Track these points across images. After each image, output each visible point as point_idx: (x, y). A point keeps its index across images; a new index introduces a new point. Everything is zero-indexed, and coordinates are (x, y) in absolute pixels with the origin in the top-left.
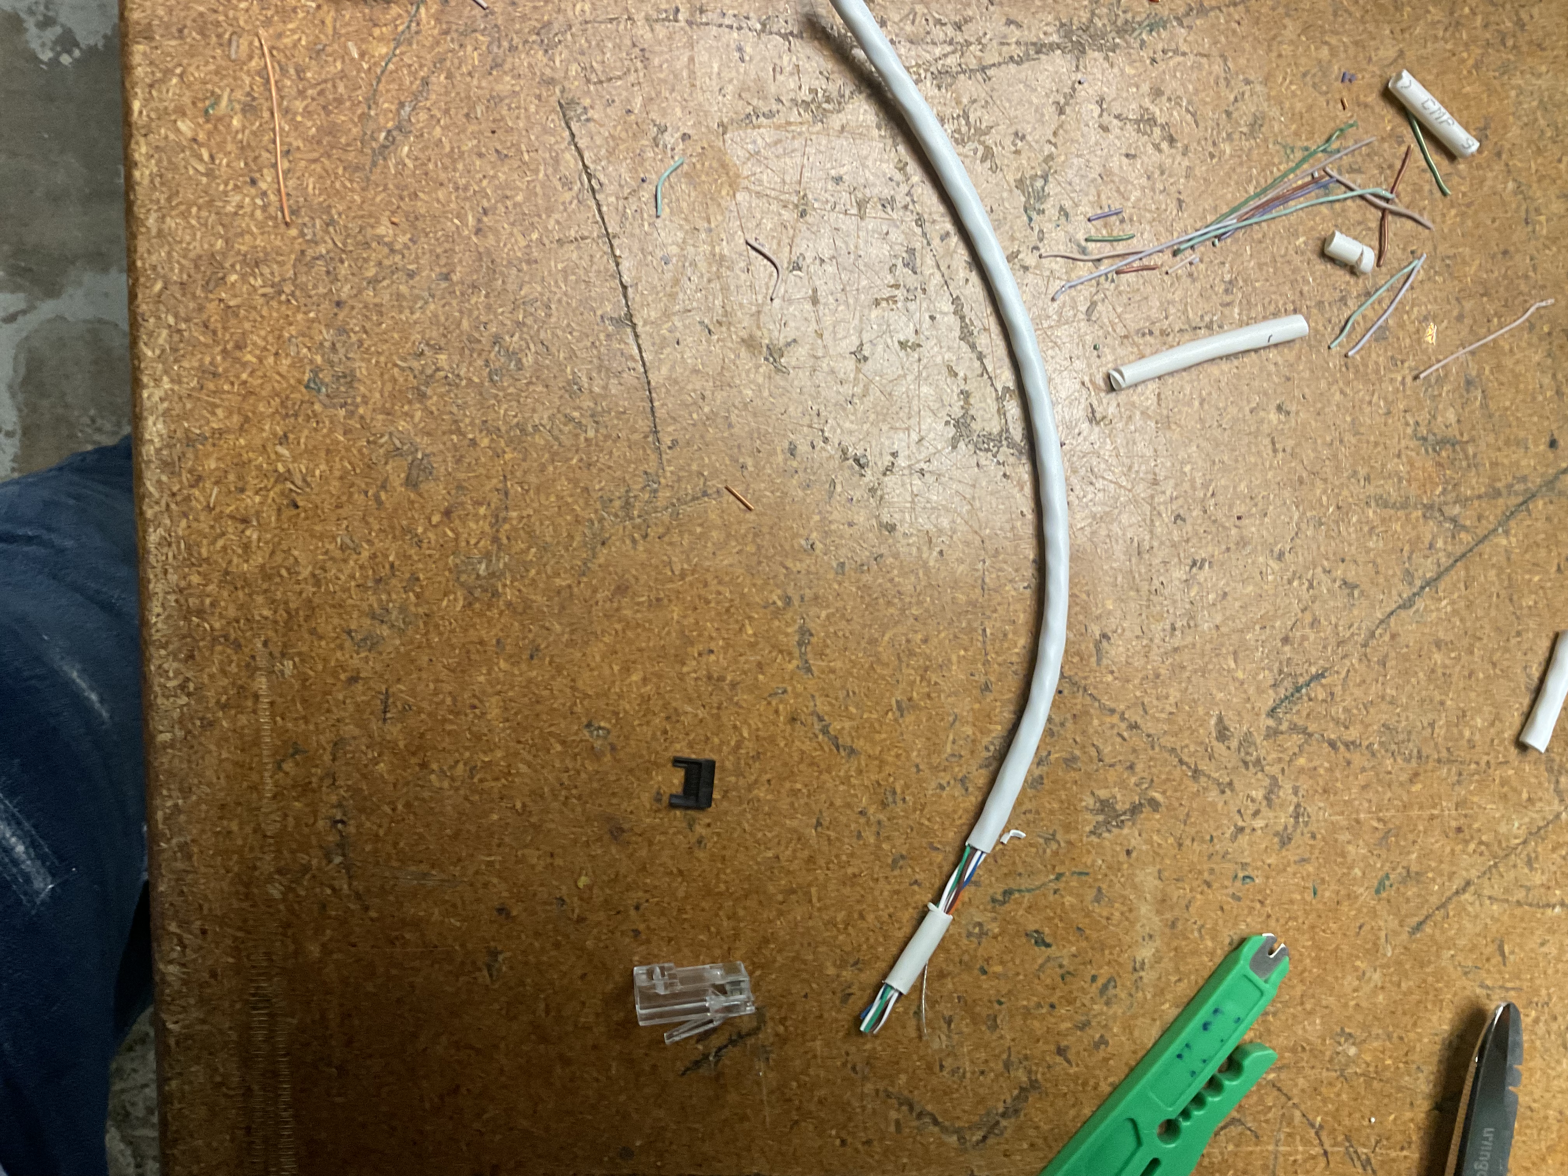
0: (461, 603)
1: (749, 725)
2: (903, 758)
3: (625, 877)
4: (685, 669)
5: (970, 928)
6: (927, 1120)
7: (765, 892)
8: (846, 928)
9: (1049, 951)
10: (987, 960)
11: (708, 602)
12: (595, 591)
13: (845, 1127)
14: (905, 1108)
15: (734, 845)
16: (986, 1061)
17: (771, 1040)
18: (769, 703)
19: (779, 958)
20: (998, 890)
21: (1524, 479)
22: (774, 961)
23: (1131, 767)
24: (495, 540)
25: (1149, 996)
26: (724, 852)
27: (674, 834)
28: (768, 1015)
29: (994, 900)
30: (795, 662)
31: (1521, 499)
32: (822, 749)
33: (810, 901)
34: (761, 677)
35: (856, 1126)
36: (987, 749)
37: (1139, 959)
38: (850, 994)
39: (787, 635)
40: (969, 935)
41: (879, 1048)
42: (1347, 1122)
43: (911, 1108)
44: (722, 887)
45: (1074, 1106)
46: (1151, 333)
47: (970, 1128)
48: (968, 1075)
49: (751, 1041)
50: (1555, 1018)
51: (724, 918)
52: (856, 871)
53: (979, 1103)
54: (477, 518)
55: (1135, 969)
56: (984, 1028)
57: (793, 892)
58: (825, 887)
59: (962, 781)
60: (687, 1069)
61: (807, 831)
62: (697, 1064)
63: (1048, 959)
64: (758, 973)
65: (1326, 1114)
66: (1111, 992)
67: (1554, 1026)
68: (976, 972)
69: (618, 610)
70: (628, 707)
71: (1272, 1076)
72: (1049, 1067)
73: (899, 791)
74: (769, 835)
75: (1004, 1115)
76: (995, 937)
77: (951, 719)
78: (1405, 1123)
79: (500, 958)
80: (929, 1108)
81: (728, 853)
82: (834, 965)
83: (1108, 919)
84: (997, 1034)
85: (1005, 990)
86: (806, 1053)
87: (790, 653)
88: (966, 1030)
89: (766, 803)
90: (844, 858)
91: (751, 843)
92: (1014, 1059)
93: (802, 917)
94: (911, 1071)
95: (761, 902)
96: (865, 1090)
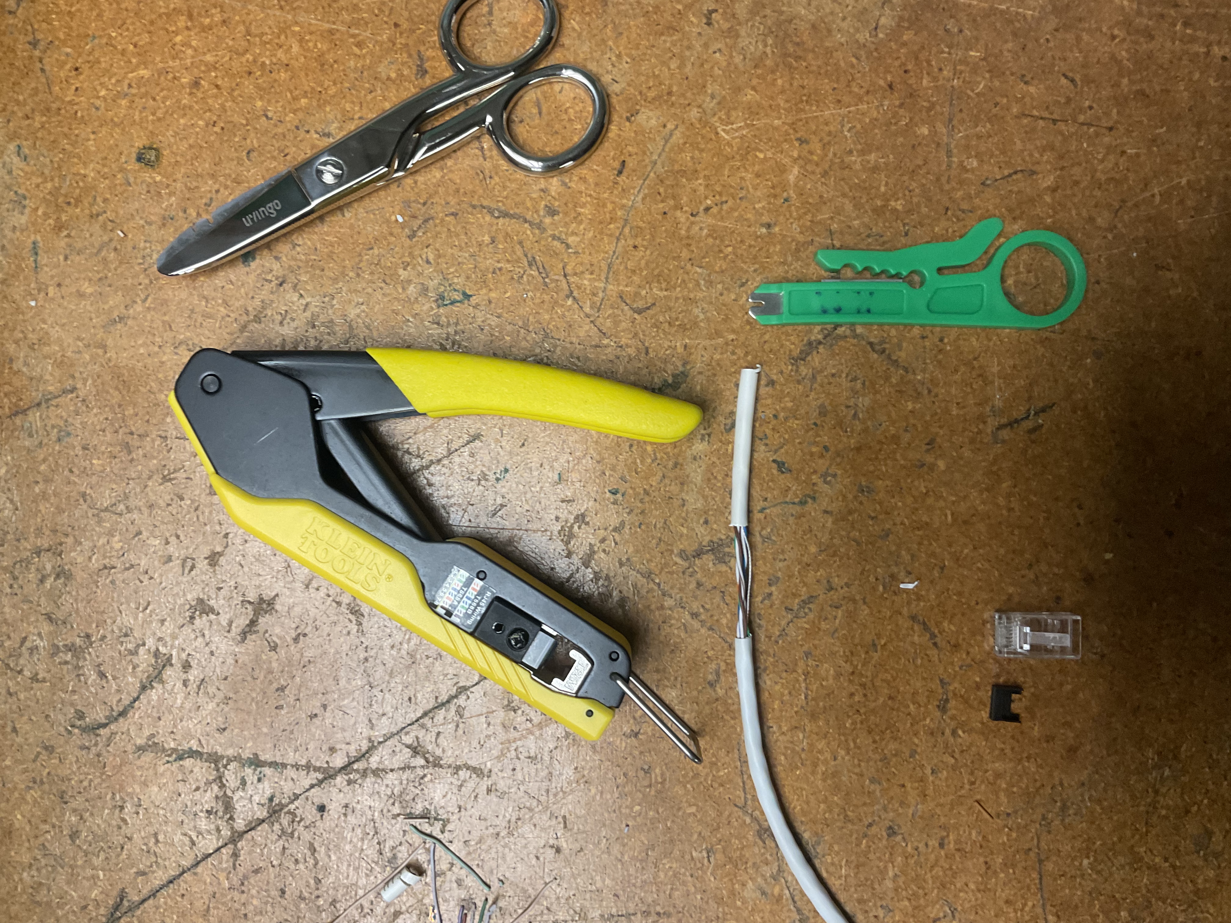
0: (1183, 749)
1: (988, 645)
2: (875, 610)
3: (1085, 547)
5: (833, 481)
6: (877, 348)
7: (986, 524)
8: (928, 492)
9: (775, 457)
10: (822, 456)
11: (1013, 737)
12: (1091, 751)
13: (940, 351)
15: (1006, 560)
16: (830, 383)
17: (989, 420)
18: (973, 660)
19: (979, 477)
20: (810, 506)
21: (350, 782)
22: (983, 475)
23: (699, 585)
24: (1156, 792)
28: (990, 437)
29: (814, 499)
30: (951, 688)
31: (355, 766)
32: (936, 624)
33: (952, 514)
34: (978, 679)
35: (931, 350)
36: (810, 609)
37: (706, 443)
38: (928, 444)
39: (956, 708)
41: (909, 403)
42: (546, 297)
43: (889, 357)
44: (1016, 532)
45: (766, 342)
46: (658, 914)
47: (846, 337)
48: (844, 375)
49: (1004, 421)
51: (1016, 509)
52: (917, 532)
53: (837, 354)
54: (1168, 808)
55: (709, 435)
56: (829, 408)
57: (964, 522)
58: (941, 523)
59: (831, 589)
60: (1051, 407)
61: (951, 564)
62: (1043, 410)
63: (776, 451)
64: (994, 469)
65: (562, 306)
66: (729, 422)
68: (832, 449)
69: (1077, 736)
71: (605, 341)
72: (782, 372)
73: (881, 588)
74: (979, 565)
75: (820, 343)
76: (815, 472)
77: (836, 635)
78: (496, 289)
79: (1173, 502)
80: (876, 356)
81: (1011, 556)
82: (938, 466)
84: (819, 402)
85: (811, 433)
86: (964, 407)
87: (955, 695)
88: (843, 408)
89: (980, 588)
90: (926, 542)
91: (994, 560)
92: (808, 383)
93: (959, 503)
94: (887, 384)
95: (989, 517)
96: (922, 374)
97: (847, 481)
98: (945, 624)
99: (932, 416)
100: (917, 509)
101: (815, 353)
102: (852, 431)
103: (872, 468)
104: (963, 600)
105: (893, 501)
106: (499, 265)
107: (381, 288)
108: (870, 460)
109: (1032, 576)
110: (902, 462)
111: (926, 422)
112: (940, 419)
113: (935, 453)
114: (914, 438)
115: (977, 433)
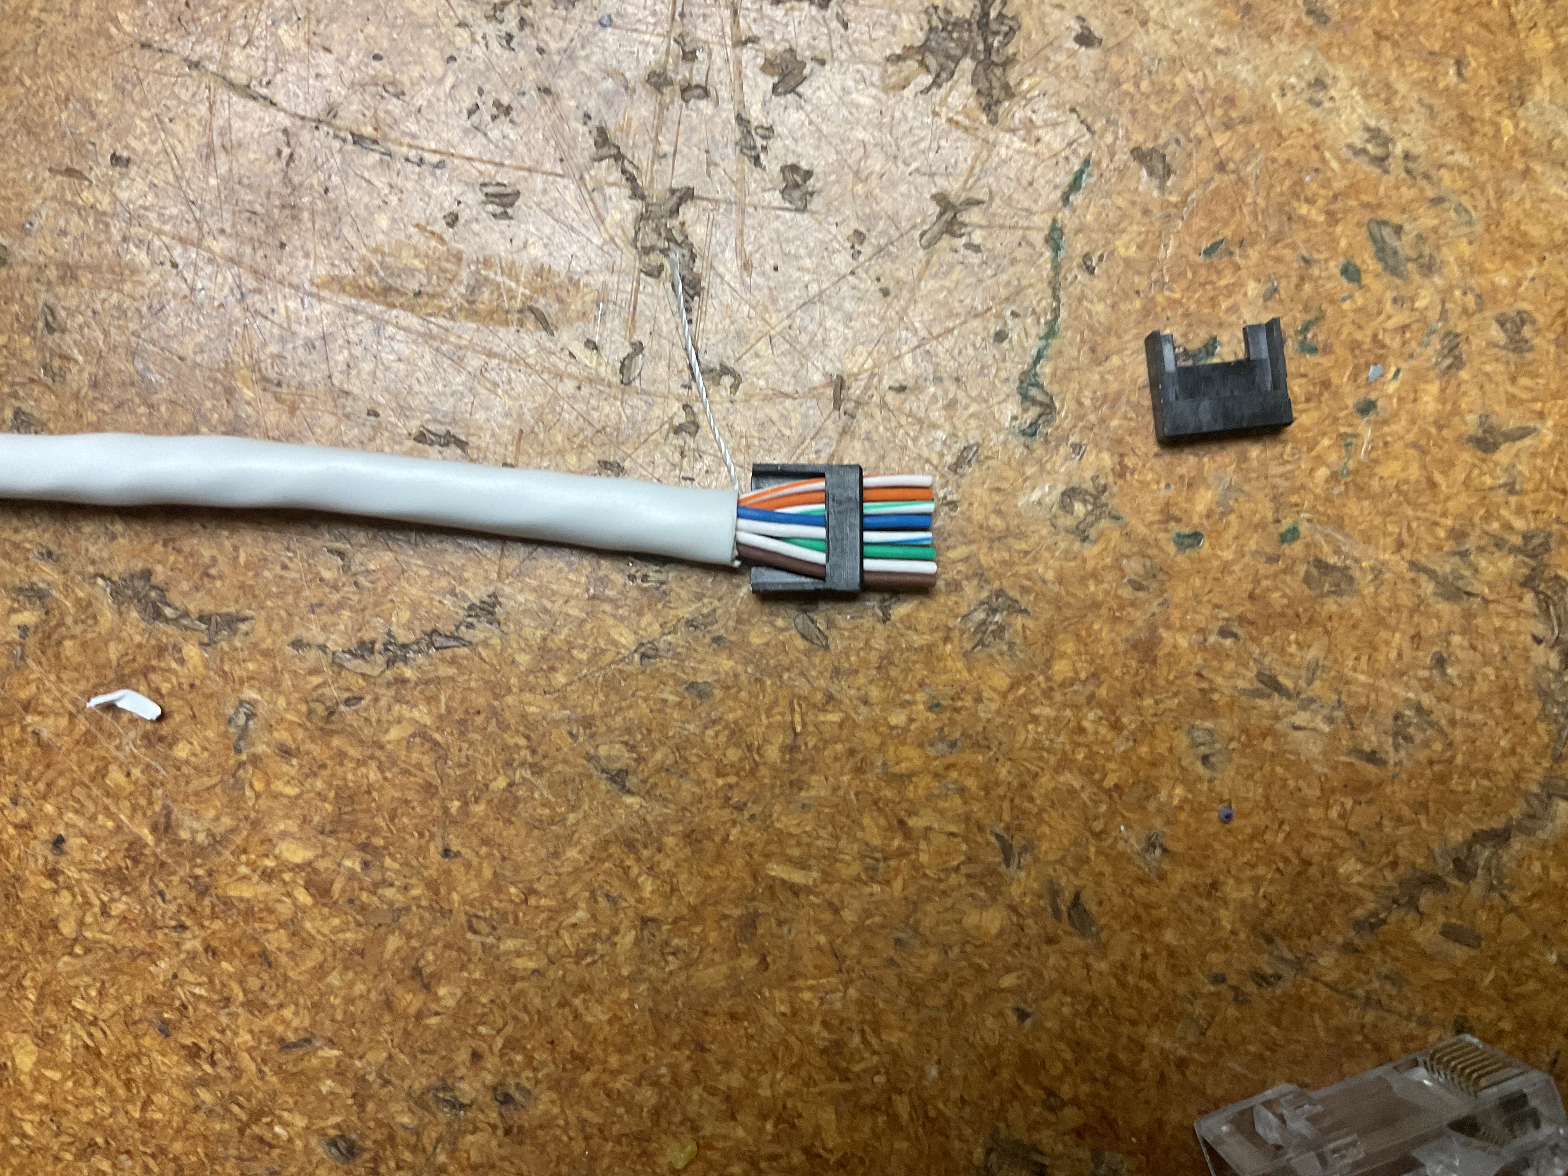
1: (284, 835)
4: (68, 929)
5: (1067, 521)
6: (1484, 854)
7: (715, 995)
8: (907, 833)
10: (1168, 516)
14: (1426, 899)
15: (560, 1016)
16: (1417, 638)
18: (255, 760)
19: (893, 1037)
22: (895, 1054)
25: (1461, 158)
26: (563, 1050)
27: (452, 1152)
28: (1021, 1134)
29: (1029, 432)
30: (192, 652)
33: (795, 890)
34: (181, 751)
37: (1358, 139)
38: (1076, 901)
39: (114, 635)
40: (1082, 534)
41: (1247, 892)
43: (1435, 882)
44: (647, 1095)
48: (1427, 700)
51: (725, 1128)
52: (780, 739)
53: (1507, 705)
55: (1380, 161)
56: (1331, 605)
57: (750, 923)
58: (782, 837)
61: (621, 816)
64: (902, 1106)
66: (1404, 246)
68: (1182, 561)
70: (86, 1115)
72: (1511, 489)
74: (581, 915)
76: (1122, 472)
80: (1457, 836)
81: (569, 1040)
82: (983, 906)
83: (1221, 167)
85: (1266, 509)
87: (161, 651)
88: (1313, 653)
89: (497, 885)
90: (733, 755)
91: (576, 972)
92: (1445, 567)
93: (824, 929)
94: (1342, 840)
95: (733, 1017)
96: (1332, 977)
97: (1048, 568)
98: (422, 714)
99: (1171, 953)
100: (858, 771)
102: (1218, 653)
103: (1061, 669)
104: (479, 809)
105: (921, 697)
108: (1094, 677)
109: (467, 1090)
110: (1045, 781)
111: (1158, 925)
112: (1152, 978)
113: (1036, 914)
114: (1117, 859)
115: (1051, 1093)
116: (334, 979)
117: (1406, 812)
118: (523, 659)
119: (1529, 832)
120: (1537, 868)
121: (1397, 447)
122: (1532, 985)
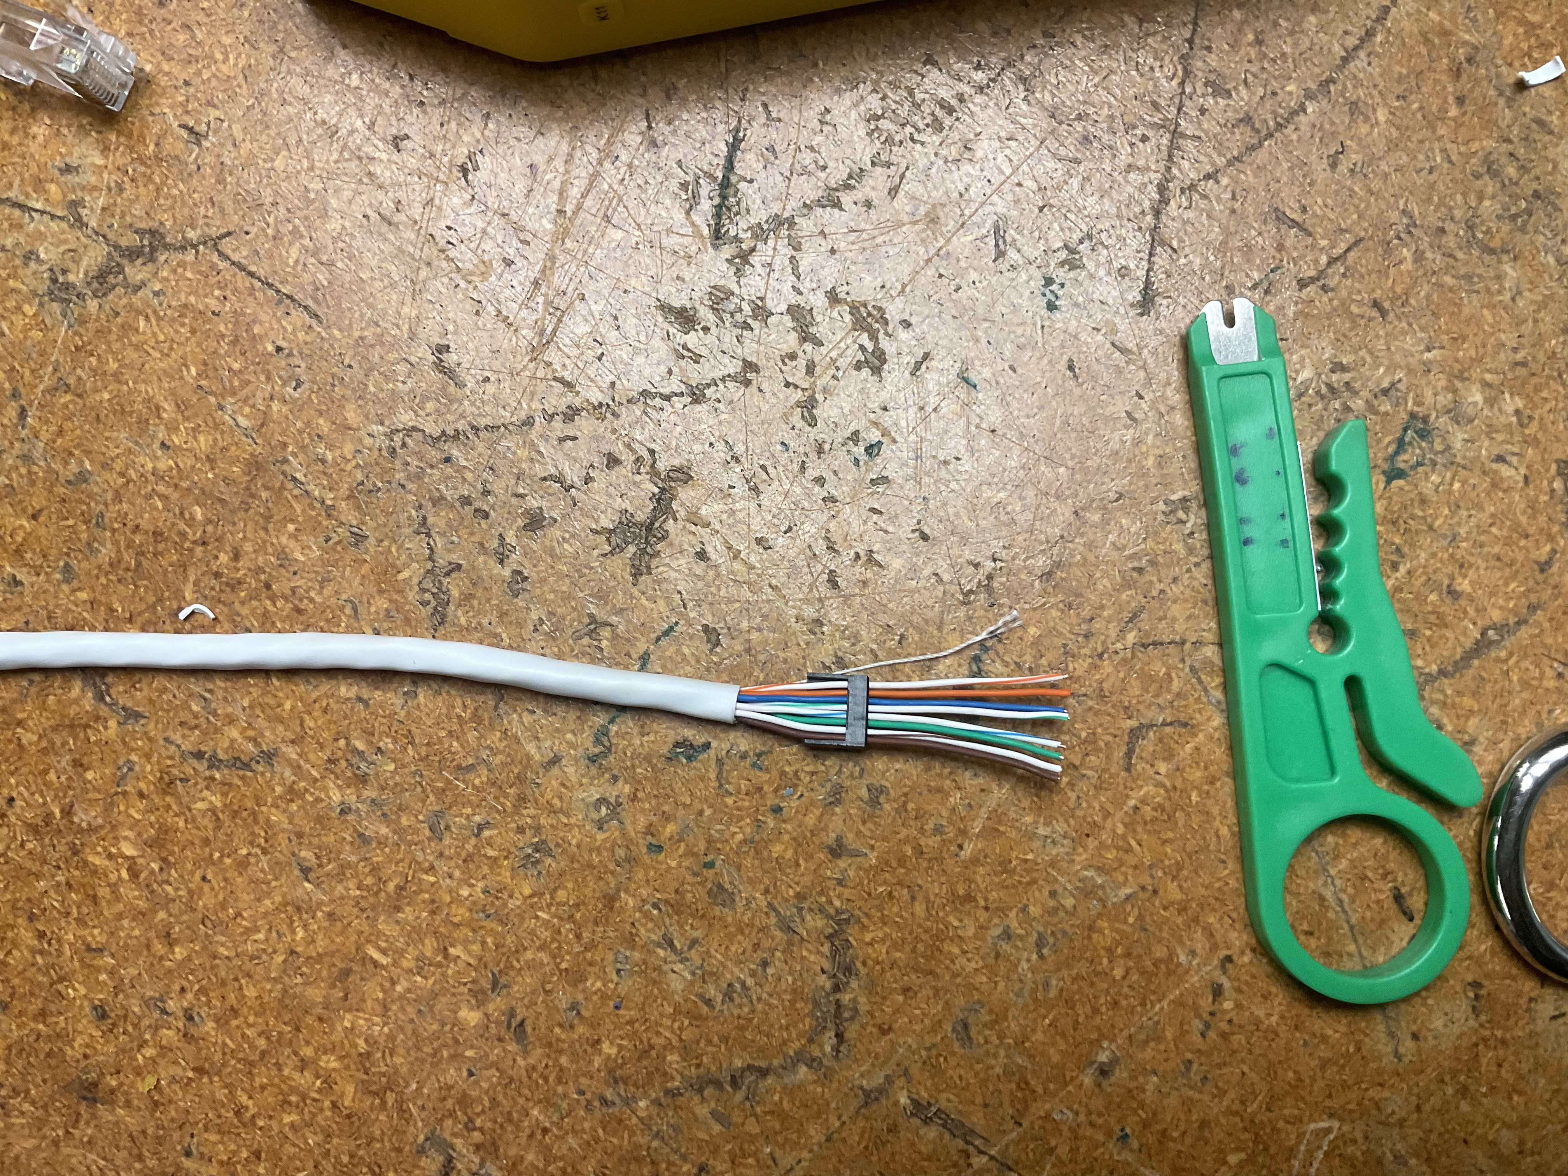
1: (126, 838)
2: (334, 706)
3: (144, 1132)
5: (595, 815)
6: (750, 1078)
7: (314, 1004)
8: (446, 956)
9: (712, 752)
10: (649, 830)
14: (708, 1091)
15: (232, 986)
16: (756, 947)
17: (477, 1160)
18: (125, 793)
19: (398, 1060)
22: (397, 1070)
23: (613, 461)
26: (227, 1003)
27: (154, 1035)
28: (447, 1136)
29: (592, 759)
30: (112, 723)
32: (230, 785)
33: (376, 964)
34: (90, 775)
38: (522, 1024)
39: (76, 702)
40: (600, 825)
41: (613, 1051)
43: (718, 1084)
44: (262, 1043)
45: (913, 898)
47: (811, 1041)
48: (750, 982)
50: (1442, 231)
51: (296, 1075)
52: (397, 880)
53: (793, 1001)
56: (717, 911)
57: (347, 972)
58: (379, 934)
61: (299, 892)
63: (720, 762)
64: (390, 1098)
67: (1450, 241)
68: (647, 859)
71: (1131, 637)
72: (840, 882)
73: (360, 745)
74: (261, 936)
75: (837, 989)
76: (634, 798)
77: (348, 611)
80: (738, 1063)
81: (233, 1000)
82: (471, 1009)
83: (748, 651)
84: (740, 904)
85: (702, 846)
86: (531, 1136)
87: (97, 718)
88: (697, 934)
89: (223, 906)
90: (369, 881)
91: (248, 966)
92: (788, 912)
93: (384, 991)
94: (675, 1042)
95: (321, 1019)
96: (643, 1114)
97: (574, 838)
98: (217, 800)
99: (561, 1070)
100: (433, 913)
101: (827, 966)
102: (647, 916)
103: (561, 895)
104: (228, 861)
105: (481, 884)
106: (1402, 569)
107: (1515, 350)
108: (577, 906)
109: (171, 1005)
110: (530, 953)
111: (561, 1052)
112: (546, 1080)
113: (498, 1023)
114: (552, 1009)
115: (471, 1120)
116: (125, 923)
117: (716, 1039)
118: (279, 789)
119: (780, 1076)
120: (776, 1098)
121: (786, 837)
122: (751, 1161)
